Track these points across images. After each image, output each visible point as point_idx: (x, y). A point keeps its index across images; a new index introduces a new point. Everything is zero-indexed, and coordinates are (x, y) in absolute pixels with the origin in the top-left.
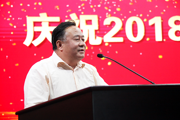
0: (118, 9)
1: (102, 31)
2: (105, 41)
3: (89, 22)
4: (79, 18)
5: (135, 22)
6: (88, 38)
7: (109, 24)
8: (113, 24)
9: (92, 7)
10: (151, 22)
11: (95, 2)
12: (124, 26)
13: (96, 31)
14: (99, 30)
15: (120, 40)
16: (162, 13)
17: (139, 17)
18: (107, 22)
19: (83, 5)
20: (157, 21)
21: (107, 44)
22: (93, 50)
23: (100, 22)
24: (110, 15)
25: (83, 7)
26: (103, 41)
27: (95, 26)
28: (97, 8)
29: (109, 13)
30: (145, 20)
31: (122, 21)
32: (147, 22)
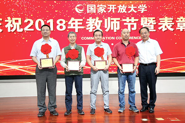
0: (32, 15)
1: (23, 25)
2: (25, 30)
3: (17, 21)
4: (12, 19)
5: (40, 21)
6: (16, 28)
7: (27, 22)
8: (29, 22)
9: (18, 14)
10: (48, 22)
11: (20, 12)
12: (34, 23)
13: (20, 25)
14: (22, 25)
15: (33, 30)
16: (54, 17)
17: (42, 19)
18: (26, 21)
19: (14, 13)
20: (51, 21)
21: (25, 32)
22: (18, 35)
23: (22, 21)
24: (27, 18)
25: (14, 14)
26: (23, 30)
27: (20, 23)
28: (21, 14)
29: (27, 17)
30: (45, 21)
31: (33, 21)
32: (46, 21)
